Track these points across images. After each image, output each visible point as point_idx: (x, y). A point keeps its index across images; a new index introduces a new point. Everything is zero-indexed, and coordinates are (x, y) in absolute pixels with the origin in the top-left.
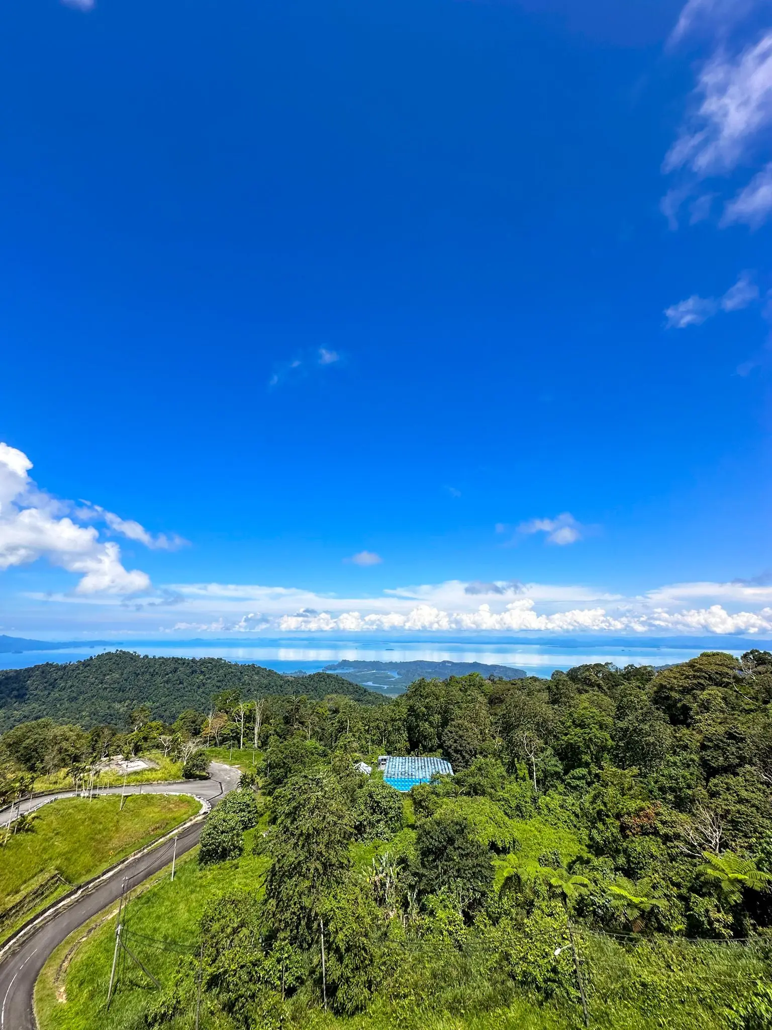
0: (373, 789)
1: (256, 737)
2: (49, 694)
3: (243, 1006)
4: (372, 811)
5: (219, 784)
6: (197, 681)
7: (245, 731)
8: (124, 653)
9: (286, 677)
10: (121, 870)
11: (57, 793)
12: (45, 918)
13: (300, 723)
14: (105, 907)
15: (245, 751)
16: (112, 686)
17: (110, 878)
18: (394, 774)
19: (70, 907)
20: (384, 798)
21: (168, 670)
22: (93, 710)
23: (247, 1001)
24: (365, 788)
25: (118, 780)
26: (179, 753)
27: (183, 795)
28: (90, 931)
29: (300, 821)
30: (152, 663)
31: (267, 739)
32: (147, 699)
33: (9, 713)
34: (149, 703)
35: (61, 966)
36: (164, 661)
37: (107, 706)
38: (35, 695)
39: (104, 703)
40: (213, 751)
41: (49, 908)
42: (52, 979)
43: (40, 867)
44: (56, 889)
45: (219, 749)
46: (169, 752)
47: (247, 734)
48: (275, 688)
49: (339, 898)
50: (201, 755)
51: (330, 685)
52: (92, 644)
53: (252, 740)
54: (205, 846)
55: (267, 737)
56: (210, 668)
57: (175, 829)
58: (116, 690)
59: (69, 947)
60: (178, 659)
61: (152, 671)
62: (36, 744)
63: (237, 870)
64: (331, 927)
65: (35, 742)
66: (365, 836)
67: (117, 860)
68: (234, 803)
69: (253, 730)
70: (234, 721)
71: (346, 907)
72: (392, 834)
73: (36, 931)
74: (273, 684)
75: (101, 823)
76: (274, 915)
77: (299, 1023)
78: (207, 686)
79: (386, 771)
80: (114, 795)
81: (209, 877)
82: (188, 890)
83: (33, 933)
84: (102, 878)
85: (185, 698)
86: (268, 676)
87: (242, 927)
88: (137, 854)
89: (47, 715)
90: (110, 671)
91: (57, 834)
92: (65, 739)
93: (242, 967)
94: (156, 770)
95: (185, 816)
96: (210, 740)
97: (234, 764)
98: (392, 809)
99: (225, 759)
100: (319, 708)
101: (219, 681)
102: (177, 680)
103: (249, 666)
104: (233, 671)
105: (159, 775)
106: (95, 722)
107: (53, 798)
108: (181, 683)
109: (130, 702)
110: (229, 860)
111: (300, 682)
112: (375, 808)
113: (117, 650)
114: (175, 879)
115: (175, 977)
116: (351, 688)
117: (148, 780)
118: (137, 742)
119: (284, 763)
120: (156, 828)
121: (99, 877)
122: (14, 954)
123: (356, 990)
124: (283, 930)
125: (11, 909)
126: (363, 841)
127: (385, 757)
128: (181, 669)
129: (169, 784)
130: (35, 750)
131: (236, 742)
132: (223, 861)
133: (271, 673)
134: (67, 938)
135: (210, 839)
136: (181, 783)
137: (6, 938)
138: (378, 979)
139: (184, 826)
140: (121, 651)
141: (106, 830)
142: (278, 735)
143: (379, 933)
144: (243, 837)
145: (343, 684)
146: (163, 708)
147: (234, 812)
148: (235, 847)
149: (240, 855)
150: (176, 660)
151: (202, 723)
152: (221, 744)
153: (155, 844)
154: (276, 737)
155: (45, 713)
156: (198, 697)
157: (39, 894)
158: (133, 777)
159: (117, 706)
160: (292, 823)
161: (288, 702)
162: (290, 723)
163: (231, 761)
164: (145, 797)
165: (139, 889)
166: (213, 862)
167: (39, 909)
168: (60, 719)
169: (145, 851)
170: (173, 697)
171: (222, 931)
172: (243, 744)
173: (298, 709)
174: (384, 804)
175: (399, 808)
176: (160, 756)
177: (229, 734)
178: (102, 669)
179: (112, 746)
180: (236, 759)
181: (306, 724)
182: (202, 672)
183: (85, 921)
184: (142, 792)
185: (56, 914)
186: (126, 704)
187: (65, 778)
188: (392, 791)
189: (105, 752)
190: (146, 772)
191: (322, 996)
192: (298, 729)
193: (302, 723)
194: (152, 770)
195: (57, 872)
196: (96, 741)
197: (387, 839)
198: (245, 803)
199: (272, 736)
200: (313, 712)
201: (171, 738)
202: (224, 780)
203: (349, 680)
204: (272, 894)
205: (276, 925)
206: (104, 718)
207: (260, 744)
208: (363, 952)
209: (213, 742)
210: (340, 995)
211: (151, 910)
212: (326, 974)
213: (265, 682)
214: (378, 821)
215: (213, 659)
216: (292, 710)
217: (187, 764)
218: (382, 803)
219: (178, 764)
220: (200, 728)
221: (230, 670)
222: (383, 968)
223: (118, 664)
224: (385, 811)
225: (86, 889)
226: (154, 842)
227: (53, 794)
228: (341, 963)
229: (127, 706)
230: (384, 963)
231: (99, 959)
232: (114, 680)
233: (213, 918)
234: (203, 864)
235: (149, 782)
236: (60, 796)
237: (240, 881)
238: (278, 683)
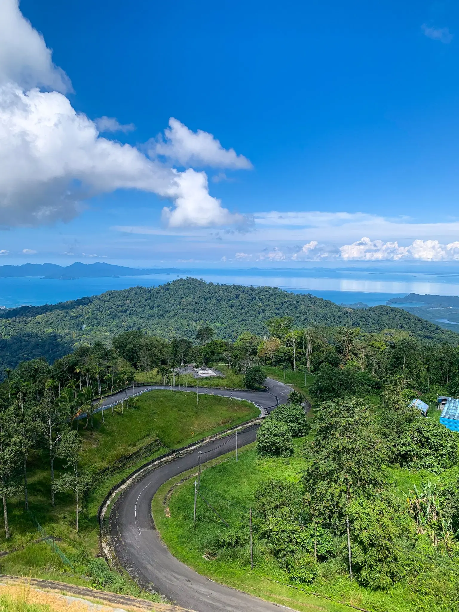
0: (423, 425)
1: (308, 363)
2: (144, 311)
3: (285, 556)
4: (420, 444)
5: (275, 398)
6: (257, 307)
7: (298, 356)
8: (193, 280)
9: (344, 308)
10: (200, 447)
11: (153, 385)
12: (155, 465)
13: (353, 354)
14: (192, 467)
15: (298, 373)
16: (188, 307)
17: (194, 450)
18: (454, 416)
19: (169, 462)
20: (435, 436)
21: (231, 296)
22: (177, 326)
23: (287, 553)
24: (414, 423)
25: (194, 381)
26: (239, 367)
27: (244, 401)
28: (182, 480)
29: (332, 439)
30: (217, 290)
31: (319, 365)
32: (217, 320)
33: (119, 324)
34: (218, 324)
35: (166, 496)
36: (227, 288)
37: (187, 324)
38: (134, 311)
39: (184, 321)
40: (269, 369)
41: (156, 460)
42: (161, 502)
43: (147, 433)
44: (159, 449)
45: (274, 368)
46: (232, 365)
47: (300, 358)
48: (332, 318)
49: (364, 506)
50: (257, 371)
51: (393, 319)
52: (168, 271)
53: (304, 364)
54: (261, 443)
55: (319, 363)
56: (267, 296)
57: (240, 426)
58: (191, 311)
59: (170, 486)
60: (238, 287)
61: (217, 296)
62: (135, 349)
63: (288, 466)
64: (356, 525)
65: (134, 347)
66: (412, 465)
67: (198, 439)
68: (285, 415)
69: (305, 355)
70: (287, 346)
71: (371, 514)
72: (441, 469)
73: (150, 472)
74: (331, 314)
75: (184, 411)
76: (310, 504)
77: (328, 580)
78: (266, 312)
79: (444, 411)
80: (192, 393)
81: (265, 466)
82: (249, 471)
83: (148, 473)
84: (188, 449)
85: (248, 322)
86: (325, 306)
87: (284, 505)
88: (212, 438)
89: (145, 327)
90: (185, 295)
91: (155, 413)
92: (154, 346)
93: (283, 531)
94: (222, 379)
95: (247, 418)
96: (266, 360)
97: (289, 383)
98: (443, 447)
99: (280, 377)
100: (374, 342)
101: (277, 309)
102: (239, 306)
103: (305, 296)
104: (289, 299)
105: (225, 382)
106: (180, 336)
107: (150, 388)
108: (243, 308)
109: (204, 322)
110: (282, 457)
111: (360, 314)
112: (424, 442)
113: (187, 277)
114: (239, 461)
115: (239, 524)
116: (419, 324)
117: (217, 385)
118: (206, 355)
119: (333, 388)
120: (225, 422)
121: (186, 448)
122: (138, 481)
123: (378, 575)
124: (317, 516)
125: (132, 455)
126: (409, 468)
127: (446, 398)
128: (241, 296)
129: (234, 391)
130: (136, 353)
131: (290, 364)
132: (277, 457)
133: (327, 304)
134: (168, 481)
135: (265, 438)
136: (243, 391)
137: (133, 471)
138: (402, 575)
139: (247, 425)
140: (190, 278)
141: (189, 417)
142: (330, 363)
143: (409, 543)
144: (293, 442)
145: (410, 319)
146: (230, 329)
147: (285, 421)
148: (286, 449)
149: (291, 455)
150: (237, 288)
151: (258, 345)
152: (276, 364)
153: (225, 433)
154: (328, 364)
155: (143, 325)
156: (259, 322)
157: (149, 449)
158: (205, 381)
159: (194, 324)
160: (324, 439)
161: (340, 333)
162: (342, 353)
163: (285, 380)
164: (215, 398)
165: (214, 462)
166: (269, 456)
167: (150, 459)
168: (155, 331)
169: (218, 437)
170: (238, 320)
171: (269, 504)
172: (297, 367)
173: (351, 341)
174: (434, 440)
175: (452, 448)
176: (225, 368)
177: (282, 357)
178: (179, 293)
179: (188, 355)
180: (290, 379)
181: (360, 356)
182: (261, 300)
183: (179, 473)
184: (212, 394)
185: (161, 465)
186: (201, 323)
187: (156, 375)
188: (445, 430)
189: (183, 360)
190: (215, 379)
191: (349, 570)
192: (352, 360)
193: (356, 355)
194: (219, 377)
195: (157, 438)
196: (176, 351)
197: (436, 473)
198: (294, 416)
199: (324, 363)
200: (368, 345)
201: (231, 354)
202: (280, 395)
203: (418, 315)
204: (308, 489)
205: (311, 511)
206: (186, 333)
207: (312, 369)
208: (386, 551)
209: (269, 362)
210: (364, 574)
211: (223, 478)
212: (351, 556)
213: (323, 312)
214: (427, 455)
215: (269, 288)
216: (344, 341)
217: (247, 376)
218: (432, 440)
219: (240, 376)
220: (257, 349)
221: (287, 298)
222: (407, 568)
223: (190, 290)
224: (435, 447)
225: (178, 454)
226: (224, 432)
227: (150, 385)
228: (365, 553)
229: (201, 325)
230: (408, 565)
231: (189, 498)
232: (188, 302)
233: (264, 494)
234: (260, 455)
235: (218, 387)
236: (155, 388)
237: (290, 474)
238: (335, 314)
